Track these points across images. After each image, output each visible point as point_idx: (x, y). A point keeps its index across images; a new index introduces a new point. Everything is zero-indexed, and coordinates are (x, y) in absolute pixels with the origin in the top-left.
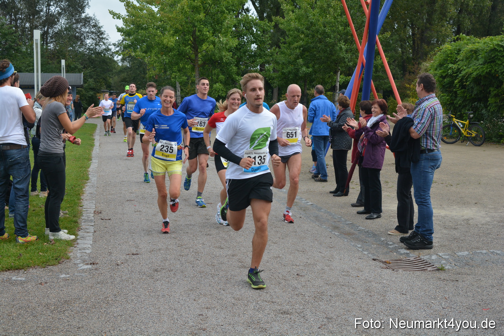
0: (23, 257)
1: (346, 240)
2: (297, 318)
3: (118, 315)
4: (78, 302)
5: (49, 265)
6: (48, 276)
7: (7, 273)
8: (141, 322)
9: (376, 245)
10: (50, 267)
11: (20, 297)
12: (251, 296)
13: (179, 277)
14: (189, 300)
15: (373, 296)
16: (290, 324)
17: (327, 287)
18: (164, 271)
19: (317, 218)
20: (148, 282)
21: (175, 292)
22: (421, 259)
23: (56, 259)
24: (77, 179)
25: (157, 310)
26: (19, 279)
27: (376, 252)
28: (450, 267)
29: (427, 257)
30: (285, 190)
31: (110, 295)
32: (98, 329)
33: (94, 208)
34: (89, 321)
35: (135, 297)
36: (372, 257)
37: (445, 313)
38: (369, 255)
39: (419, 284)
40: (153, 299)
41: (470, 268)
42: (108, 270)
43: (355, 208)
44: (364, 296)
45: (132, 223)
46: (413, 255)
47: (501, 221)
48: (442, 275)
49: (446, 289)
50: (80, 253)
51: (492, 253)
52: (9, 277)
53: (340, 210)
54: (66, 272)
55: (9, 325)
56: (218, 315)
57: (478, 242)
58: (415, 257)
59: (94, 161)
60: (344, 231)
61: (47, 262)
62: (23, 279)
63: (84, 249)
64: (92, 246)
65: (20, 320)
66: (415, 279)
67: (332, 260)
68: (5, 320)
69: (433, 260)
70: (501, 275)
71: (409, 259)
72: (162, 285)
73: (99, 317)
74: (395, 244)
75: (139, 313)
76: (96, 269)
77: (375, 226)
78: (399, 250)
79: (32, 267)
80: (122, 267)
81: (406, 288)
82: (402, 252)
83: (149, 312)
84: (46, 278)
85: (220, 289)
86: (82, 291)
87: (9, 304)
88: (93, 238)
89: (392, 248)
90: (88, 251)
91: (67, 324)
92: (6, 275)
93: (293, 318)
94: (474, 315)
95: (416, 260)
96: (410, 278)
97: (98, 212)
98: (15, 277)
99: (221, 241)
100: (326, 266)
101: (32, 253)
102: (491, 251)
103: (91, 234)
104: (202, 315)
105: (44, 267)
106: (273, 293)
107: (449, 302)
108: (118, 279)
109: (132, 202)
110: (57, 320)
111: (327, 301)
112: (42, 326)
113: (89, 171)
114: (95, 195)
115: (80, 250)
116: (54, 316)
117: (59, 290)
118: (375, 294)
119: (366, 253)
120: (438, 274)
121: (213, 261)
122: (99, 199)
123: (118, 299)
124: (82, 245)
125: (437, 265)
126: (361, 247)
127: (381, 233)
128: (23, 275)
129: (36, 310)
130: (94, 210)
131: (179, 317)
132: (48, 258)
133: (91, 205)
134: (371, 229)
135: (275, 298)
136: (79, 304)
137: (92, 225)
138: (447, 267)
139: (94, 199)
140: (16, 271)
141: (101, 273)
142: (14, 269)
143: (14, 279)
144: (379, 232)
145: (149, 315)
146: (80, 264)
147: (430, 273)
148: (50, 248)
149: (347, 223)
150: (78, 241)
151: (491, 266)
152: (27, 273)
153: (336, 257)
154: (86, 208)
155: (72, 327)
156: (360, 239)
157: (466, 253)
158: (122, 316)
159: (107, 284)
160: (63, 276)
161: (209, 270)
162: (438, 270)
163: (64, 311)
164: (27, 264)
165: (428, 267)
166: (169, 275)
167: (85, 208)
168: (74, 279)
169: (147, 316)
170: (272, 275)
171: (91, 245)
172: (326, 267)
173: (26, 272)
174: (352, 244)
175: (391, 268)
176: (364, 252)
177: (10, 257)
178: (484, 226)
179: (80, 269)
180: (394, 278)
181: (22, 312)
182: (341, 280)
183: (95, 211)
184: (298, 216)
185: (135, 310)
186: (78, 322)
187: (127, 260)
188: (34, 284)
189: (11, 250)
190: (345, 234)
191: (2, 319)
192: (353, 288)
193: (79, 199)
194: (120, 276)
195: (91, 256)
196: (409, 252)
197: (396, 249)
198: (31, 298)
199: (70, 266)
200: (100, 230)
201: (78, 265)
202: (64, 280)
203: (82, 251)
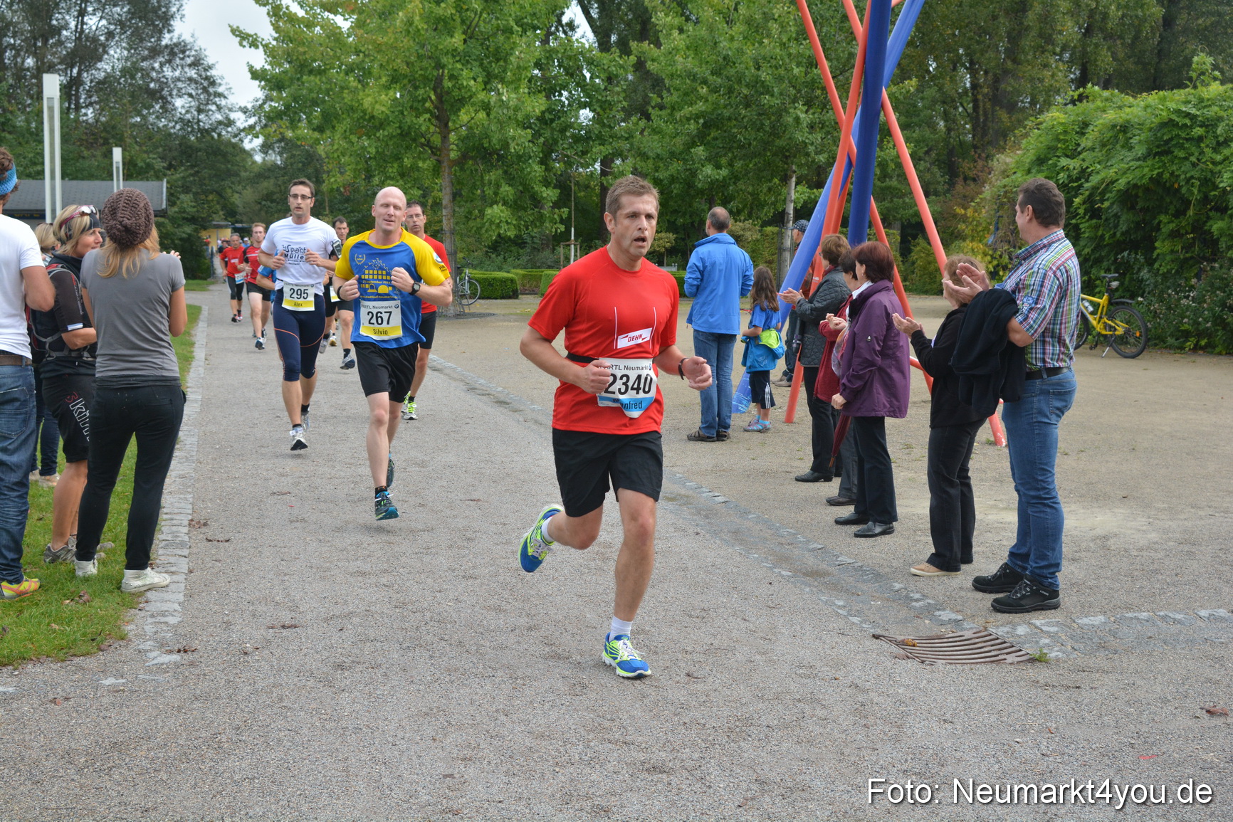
0: (9, 636)
1: (808, 589)
2: (685, 782)
3: (245, 776)
4: (145, 747)
5: (75, 655)
6: (72, 681)
8: (300, 795)
9: (882, 601)
10: (77, 660)
12: (573, 727)
13: (397, 683)
14: (421, 740)
15: (872, 726)
16: (667, 796)
17: (761, 705)
18: (359, 668)
19: (738, 535)
20: (319, 695)
21: (386, 719)
22: (990, 635)
23: (93, 640)
25: (341, 766)
26: (2, 689)
27: (882, 618)
28: (1060, 655)
29: (1006, 629)
31: (225, 729)
32: (193, 813)
33: (190, 512)
35: (287, 732)
36: (871, 631)
37: (1048, 767)
38: (864, 625)
39: (986, 696)
40: (331, 738)
41: (1110, 656)
42: (222, 666)
44: (851, 728)
45: (283, 550)
46: (972, 625)
47: (1186, 542)
48: (1042, 674)
49: (1052, 708)
50: (151, 624)
51: (1164, 618)
53: (793, 515)
54: (117, 670)
56: (490, 776)
57: (1128, 592)
58: (975, 630)
60: (803, 566)
61: (70, 648)
62: (11, 690)
63: (163, 613)
64: (184, 608)
66: (975, 684)
67: (773, 638)
69: (1020, 636)
70: (1185, 672)
71: (959, 634)
72: (354, 703)
73: (196, 784)
74: (927, 597)
75: (296, 772)
76: (192, 664)
77: (878, 554)
78: (937, 613)
79: (32, 660)
80: (257, 658)
81: (954, 705)
82: (944, 619)
83: (320, 768)
84: (66, 686)
85: (497, 711)
88: (186, 586)
89: (921, 607)
90: (172, 620)
91: (117, 800)
93: (675, 781)
94: (1118, 771)
95: (977, 638)
96: (964, 680)
97: (199, 522)
99: (500, 591)
100: (759, 653)
101: (33, 626)
102: (1162, 613)
103: (181, 578)
104: (451, 776)
105: (63, 661)
106: (628, 721)
107: (1057, 739)
108: (246, 689)
109: (285, 497)
110: (93, 791)
111: (760, 740)
112: (53, 805)
114: (192, 481)
115: (152, 616)
116: (84, 781)
117: (98, 716)
118: (878, 721)
119: (856, 620)
120: (1032, 672)
121: (482, 642)
122: (203, 490)
123: (244, 738)
124: (159, 604)
125: (1030, 649)
126: (844, 607)
127: (894, 572)
128: (9, 680)
129: (40, 766)
130: (190, 517)
131: (395, 781)
132: (72, 638)
133: (182, 505)
134: (870, 562)
135: (630, 733)
136: (148, 750)
137: (183, 554)
138: (1053, 655)
139: (189, 490)
141: (205, 675)
144: (887, 570)
145: (320, 776)
146: (151, 651)
147: (1012, 668)
148: (77, 612)
149: (811, 547)
150: (150, 595)
151: (1161, 650)
152: (20, 674)
153: (783, 631)
154: (169, 513)
155: (129, 808)
156: (843, 587)
157: (1101, 618)
158: (253, 779)
159: (217, 701)
160: (110, 681)
161: (471, 665)
162: (1032, 660)
163: (110, 769)
164: (20, 652)
165: (1007, 654)
166: (371, 678)
168: (137, 689)
169: (316, 779)
171: (179, 604)
172: (758, 657)
173: (16, 673)
174: (822, 598)
175: (917, 657)
176: (851, 618)
178: (1144, 553)
179: (151, 663)
180: (925, 682)
181: (6, 771)
182: (793, 687)
183: (192, 520)
184: (691, 530)
185: (286, 765)
186: (145, 796)
187: (268, 641)
188: (36, 702)
190: (806, 574)
192: (824, 706)
194: (252, 681)
195: (179, 631)
196: (960, 617)
197: (929, 611)
198: (27, 738)
199: (126, 657)
200: (203, 566)
201: (148, 654)
202: (111, 692)
203: (157, 619)
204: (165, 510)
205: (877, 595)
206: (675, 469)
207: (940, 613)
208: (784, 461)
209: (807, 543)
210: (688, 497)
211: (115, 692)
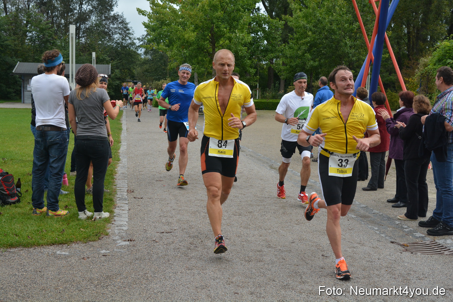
0: (65, 233)
1: (363, 223)
2: (328, 299)
3: (158, 291)
5: (90, 241)
6: (89, 251)
7: (52, 247)
8: (180, 299)
9: (392, 228)
10: (91, 243)
11: (65, 271)
12: (281, 275)
14: (224, 278)
15: (398, 278)
17: (353, 269)
20: (183, 259)
22: (437, 243)
23: (96, 235)
26: (63, 253)
27: (393, 235)
29: (443, 241)
31: (149, 272)
33: (127, 187)
34: (131, 297)
35: (172, 274)
36: (390, 240)
38: (387, 238)
39: (439, 267)
40: (189, 277)
42: (145, 247)
43: (367, 192)
44: (389, 279)
46: (430, 239)
50: (117, 229)
52: (54, 251)
54: (106, 247)
55: (57, 298)
58: (430, 241)
59: (123, 143)
60: (360, 214)
61: (88, 238)
62: (67, 253)
63: (121, 226)
64: (128, 224)
65: (67, 294)
66: (434, 262)
68: (52, 293)
69: (448, 244)
71: (424, 242)
73: (140, 293)
74: (410, 227)
75: (178, 290)
76: (134, 246)
77: (388, 210)
78: (414, 234)
79: (74, 242)
80: (158, 244)
81: (428, 271)
82: (417, 236)
83: (187, 289)
84: (88, 253)
86: (122, 266)
87: (55, 277)
88: (128, 215)
89: (408, 231)
90: (125, 228)
91: (111, 299)
92: (50, 249)
93: (325, 299)
95: (432, 244)
96: (429, 261)
97: (131, 191)
98: (59, 251)
101: (74, 229)
103: (126, 212)
104: (238, 294)
105: (86, 243)
108: (155, 256)
109: (161, 182)
110: (101, 295)
111: (354, 283)
112: (87, 300)
113: (120, 153)
114: (126, 175)
115: (117, 226)
116: (98, 290)
117: (100, 265)
118: (399, 276)
119: (383, 235)
122: (131, 178)
123: (156, 275)
124: (119, 222)
126: (378, 230)
127: (395, 217)
128: (66, 249)
129: (81, 284)
130: (127, 189)
132: (89, 234)
133: (123, 184)
134: (385, 213)
136: (120, 279)
137: (126, 203)
139: (126, 178)
140: (60, 246)
141: (139, 250)
142: (58, 244)
143: (58, 253)
144: (393, 216)
145: (187, 292)
146: (118, 240)
147: (447, 256)
148: (90, 224)
149: (362, 206)
150: (115, 218)
152: (70, 247)
153: (356, 239)
154: (120, 187)
156: (376, 222)
158: (162, 292)
159: (145, 261)
160: (103, 251)
163: (107, 286)
164: (70, 239)
165: (444, 251)
166: (202, 253)
167: (118, 187)
168: (114, 255)
169: (185, 293)
170: (298, 256)
171: (127, 222)
172: (349, 249)
174: (369, 226)
175: (410, 251)
176: (381, 235)
177: (53, 232)
179: (118, 245)
180: (414, 261)
181: (68, 285)
183: (128, 190)
185: (173, 287)
186: (121, 297)
187: (161, 237)
188: (77, 259)
189: (55, 225)
190: (361, 217)
191: (50, 292)
193: (113, 179)
194: (157, 253)
195: (128, 233)
196: (424, 236)
197: (411, 233)
198: (75, 273)
199: (109, 242)
200: (133, 208)
201: (117, 241)
202: (104, 256)
203: (119, 228)
204: (118, 186)
205: (389, 225)
207: (416, 234)
209: (360, 204)
210: (311, 185)
211: (106, 256)
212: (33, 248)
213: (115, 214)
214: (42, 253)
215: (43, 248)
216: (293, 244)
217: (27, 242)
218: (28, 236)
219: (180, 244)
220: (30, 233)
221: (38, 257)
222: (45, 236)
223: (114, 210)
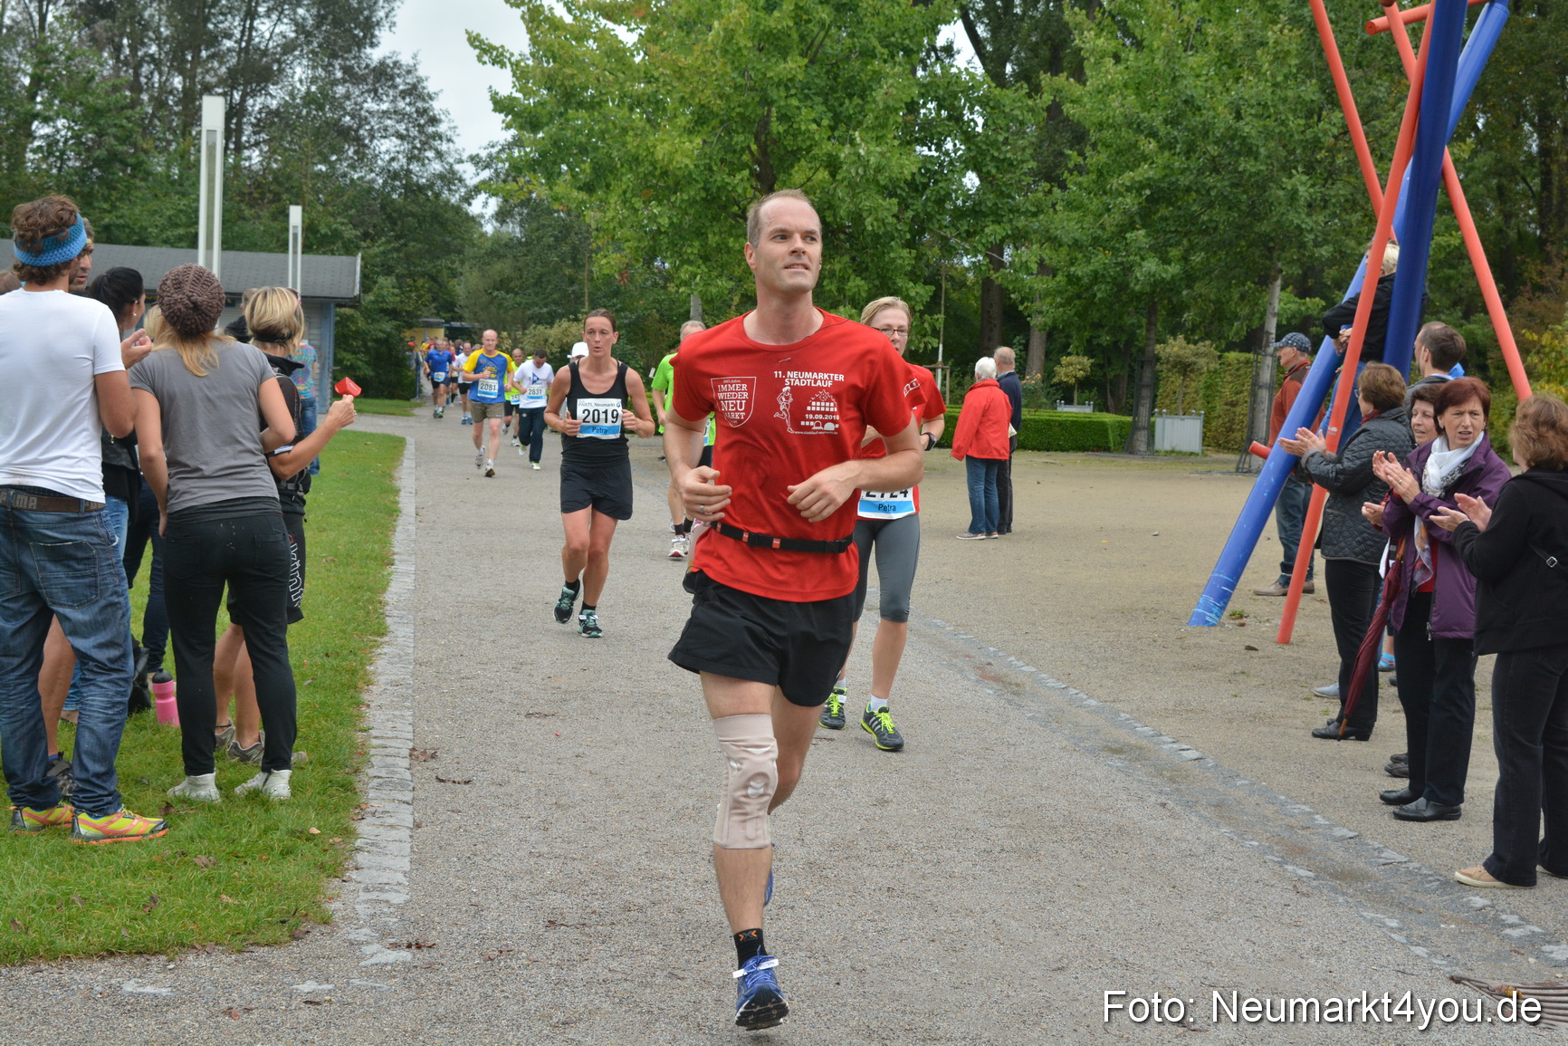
0: (160, 910)
1: (1341, 900)
5: (258, 944)
6: (253, 983)
7: (105, 966)
9: (1457, 924)
10: (259, 952)
19: (1222, 810)
23: (283, 922)
24: (344, 632)
26: (149, 989)
27: (1461, 951)
30: (1093, 702)
33: (410, 736)
36: (1448, 969)
38: (1435, 961)
42: (474, 972)
50: (366, 902)
52: (113, 982)
53: (1305, 784)
54: (320, 971)
59: (399, 567)
60: (1329, 863)
61: (250, 933)
62: (164, 991)
63: (381, 887)
64: (411, 880)
74: (1528, 922)
76: (429, 967)
77: (1443, 851)
78: (1547, 948)
79: (194, 948)
82: (1558, 956)
84: (245, 991)
88: (412, 847)
89: (1521, 938)
90: (396, 898)
92: (99, 975)
98: (132, 982)
101: (194, 896)
103: (405, 834)
105: (240, 952)
108: (512, 1009)
109: (544, 721)
113: (387, 604)
114: (410, 691)
115: (367, 890)
117: (293, 1039)
119: (1420, 951)
122: (427, 705)
124: (375, 873)
126: (1400, 929)
128: (161, 976)
130: (411, 745)
132: (253, 917)
133: (398, 726)
134: (1432, 862)
137: (405, 799)
139: (407, 704)
140: (137, 960)
141: (449, 984)
142: (130, 953)
143: (130, 989)
146: (368, 943)
148: (259, 879)
149: (1338, 834)
150: (360, 857)
152: (176, 968)
153: (1312, 961)
154: (382, 737)
156: (1393, 898)
159: (470, 1026)
160: (308, 987)
164: (178, 935)
167: (376, 737)
168: (350, 1000)
171: (405, 873)
173: (171, 966)
174: (1365, 914)
176: (1413, 948)
177: (113, 905)
179: (368, 963)
183: (414, 749)
184: (1153, 799)
188: (202, 1012)
190: (1334, 876)
193: (358, 704)
195: (407, 915)
197: (1534, 944)
199: (331, 950)
200: (434, 819)
201: (363, 948)
202: (311, 1002)
203: (373, 895)
204: (374, 733)
205: (1447, 913)
206: (1117, 705)
207: (1552, 947)
208: (1282, 701)
209: (1330, 827)
210: (1140, 749)
211: (318, 1004)
212: (30, 968)
213: (359, 843)
214: (63, 987)
215: (70, 967)
216: (1060, 977)
217: (8, 943)
218: (13, 921)
219: (614, 965)
220: (20, 907)
221: (47, 1003)
222: (79, 923)
223: (355, 825)
